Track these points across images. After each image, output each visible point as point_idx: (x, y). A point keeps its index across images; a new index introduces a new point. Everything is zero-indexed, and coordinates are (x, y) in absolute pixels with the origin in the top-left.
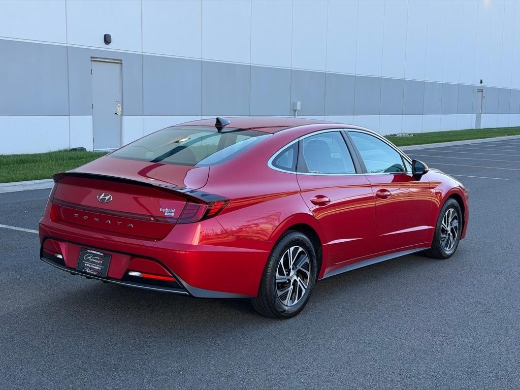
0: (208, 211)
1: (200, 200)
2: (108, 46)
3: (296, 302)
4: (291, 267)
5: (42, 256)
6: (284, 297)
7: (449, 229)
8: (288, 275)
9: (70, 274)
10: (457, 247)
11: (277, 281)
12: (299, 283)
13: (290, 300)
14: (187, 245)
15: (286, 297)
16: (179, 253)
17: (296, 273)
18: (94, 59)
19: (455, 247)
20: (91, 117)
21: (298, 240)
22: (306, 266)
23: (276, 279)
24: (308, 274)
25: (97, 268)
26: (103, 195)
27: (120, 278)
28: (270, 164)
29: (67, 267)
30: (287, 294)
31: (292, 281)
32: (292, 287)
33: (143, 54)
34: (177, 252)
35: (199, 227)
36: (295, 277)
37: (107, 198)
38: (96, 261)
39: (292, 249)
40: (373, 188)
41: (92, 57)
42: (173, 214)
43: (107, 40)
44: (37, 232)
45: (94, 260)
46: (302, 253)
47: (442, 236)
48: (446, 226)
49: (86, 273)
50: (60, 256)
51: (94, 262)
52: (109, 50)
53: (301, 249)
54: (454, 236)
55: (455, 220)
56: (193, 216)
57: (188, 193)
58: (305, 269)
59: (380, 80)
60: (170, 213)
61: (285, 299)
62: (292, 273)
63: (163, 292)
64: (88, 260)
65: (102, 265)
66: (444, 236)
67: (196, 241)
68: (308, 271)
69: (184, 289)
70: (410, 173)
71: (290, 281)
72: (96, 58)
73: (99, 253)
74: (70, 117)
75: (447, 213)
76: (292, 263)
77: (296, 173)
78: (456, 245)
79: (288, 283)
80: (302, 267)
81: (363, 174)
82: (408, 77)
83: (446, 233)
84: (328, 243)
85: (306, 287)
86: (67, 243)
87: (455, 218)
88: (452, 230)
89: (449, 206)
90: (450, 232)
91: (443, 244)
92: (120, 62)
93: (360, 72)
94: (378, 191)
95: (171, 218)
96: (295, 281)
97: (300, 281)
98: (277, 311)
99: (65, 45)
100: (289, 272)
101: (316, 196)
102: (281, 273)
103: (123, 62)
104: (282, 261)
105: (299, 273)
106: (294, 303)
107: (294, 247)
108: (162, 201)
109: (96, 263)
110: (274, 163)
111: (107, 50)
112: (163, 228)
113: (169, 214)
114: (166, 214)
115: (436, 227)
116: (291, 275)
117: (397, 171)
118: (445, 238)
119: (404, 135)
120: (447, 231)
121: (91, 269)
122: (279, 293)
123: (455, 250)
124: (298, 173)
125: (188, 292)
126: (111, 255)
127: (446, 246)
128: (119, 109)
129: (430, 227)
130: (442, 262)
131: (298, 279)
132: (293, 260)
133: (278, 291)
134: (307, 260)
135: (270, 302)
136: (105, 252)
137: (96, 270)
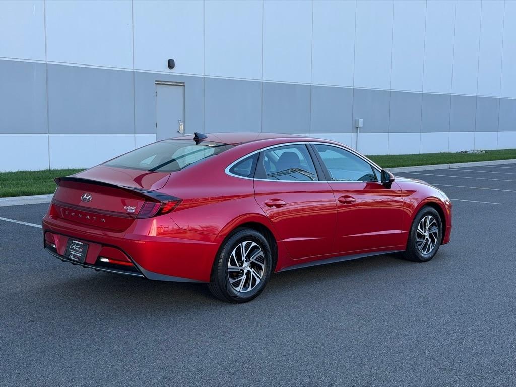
0: (161, 209)
1: (155, 199)
2: (173, 70)
3: (250, 289)
4: (244, 259)
5: (45, 247)
6: (237, 284)
7: (427, 234)
8: (241, 266)
9: (61, 260)
10: (437, 251)
11: (229, 270)
12: (252, 273)
13: (244, 287)
14: (145, 236)
15: (239, 284)
16: (138, 243)
17: (250, 264)
18: (158, 83)
19: (434, 252)
20: (155, 135)
21: (251, 236)
22: (259, 259)
23: (228, 269)
24: (263, 266)
25: (78, 255)
26: (85, 196)
27: (93, 263)
28: (227, 171)
29: (59, 255)
30: (240, 282)
31: (245, 271)
32: (245, 276)
33: (205, 76)
34: (137, 242)
35: (155, 221)
36: (249, 268)
37: (88, 197)
38: (78, 250)
39: (245, 243)
40: (335, 194)
41: (156, 81)
42: (134, 211)
43: (171, 64)
44: (41, 227)
45: (76, 249)
46: (255, 247)
47: (418, 240)
48: (423, 232)
49: (70, 259)
50: (54, 247)
51: (76, 250)
52: (173, 74)
53: (254, 244)
54: (433, 241)
55: (435, 226)
56: (149, 213)
57: (146, 194)
58: (260, 262)
59: (450, 97)
60: (131, 209)
61: (238, 286)
62: (245, 264)
63: (126, 275)
64: (73, 249)
65: (82, 252)
66: (422, 240)
67: (154, 233)
68: (263, 263)
69: (140, 272)
70: (380, 182)
71: (243, 271)
72: (161, 81)
73: (80, 243)
74: (136, 135)
75: (423, 220)
76: (245, 256)
77: (253, 179)
78: (435, 250)
79: (241, 273)
80: (256, 259)
81: (326, 182)
82: (480, 94)
83: (424, 238)
84: (283, 241)
85: (260, 278)
86: (59, 235)
87: (434, 225)
88: (431, 236)
89: (425, 213)
90: (428, 237)
91: (420, 248)
92: (182, 84)
93: (427, 90)
94: (342, 197)
95: (132, 214)
96: (249, 271)
97: (253, 271)
98: (229, 296)
99: (132, 70)
100: (242, 263)
101: (272, 199)
102: (233, 263)
103: (185, 84)
104: (234, 253)
105: (253, 265)
106: (247, 291)
107: (247, 242)
108: (127, 200)
109: (78, 251)
110: (231, 171)
111: (171, 74)
112: (126, 222)
113: (131, 211)
114: (128, 211)
115: (410, 232)
116: (244, 266)
117: (371, 180)
118: (422, 242)
119: (476, 151)
120: (424, 236)
121: (74, 256)
122: (232, 281)
123: (434, 255)
124: (255, 179)
125: (143, 275)
126: (89, 245)
127: (424, 249)
128: (182, 128)
129: (403, 232)
130: (418, 264)
131: (252, 270)
132: (246, 253)
133: (230, 279)
134: (261, 254)
135: (222, 288)
136: (84, 242)
137: (77, 257)
